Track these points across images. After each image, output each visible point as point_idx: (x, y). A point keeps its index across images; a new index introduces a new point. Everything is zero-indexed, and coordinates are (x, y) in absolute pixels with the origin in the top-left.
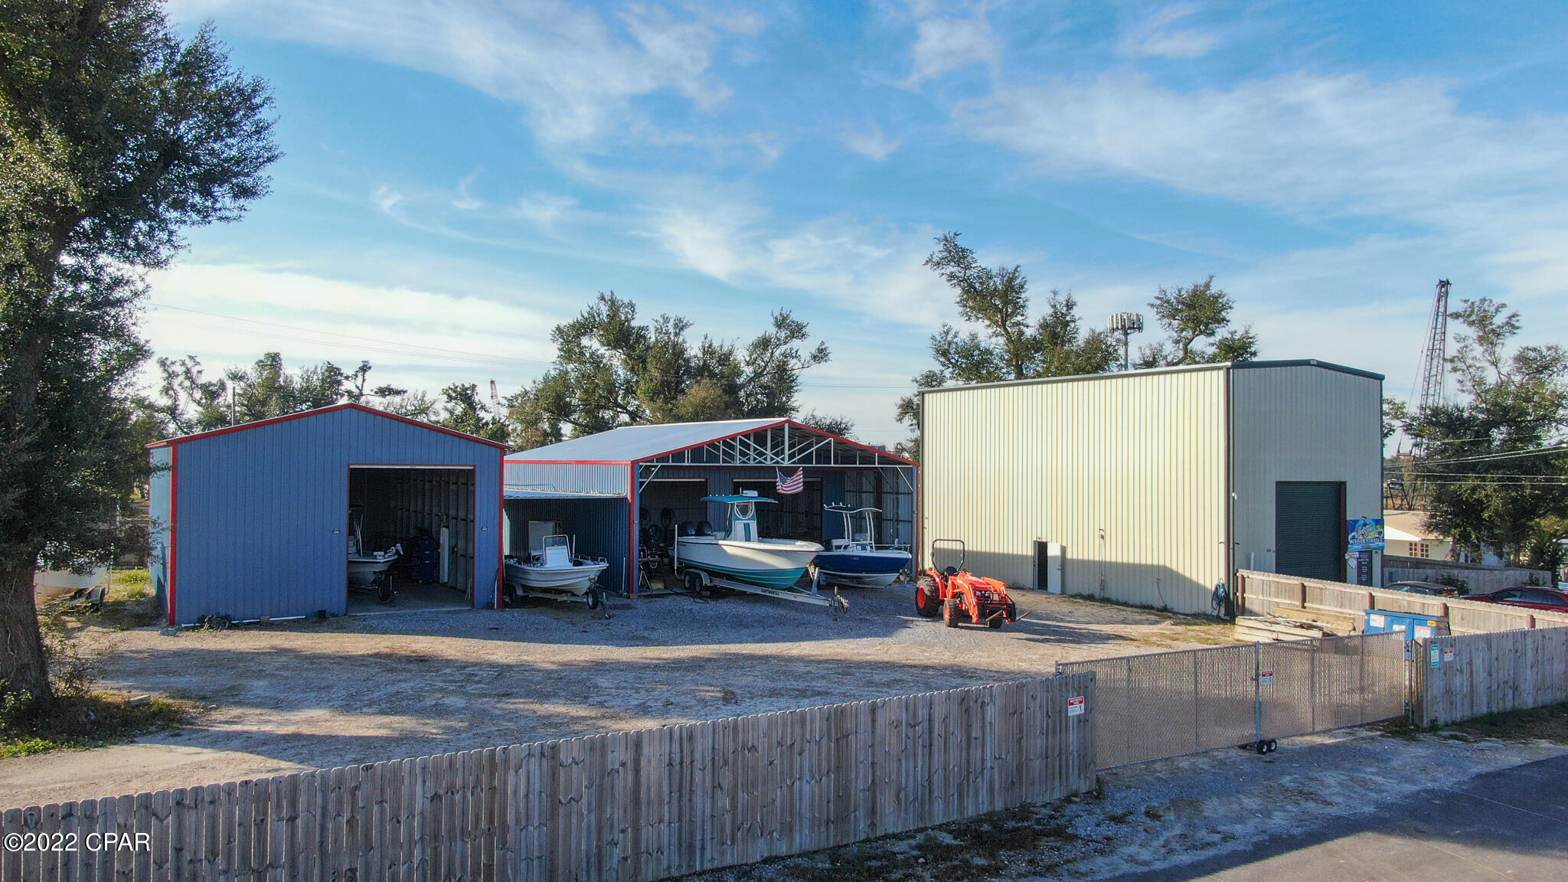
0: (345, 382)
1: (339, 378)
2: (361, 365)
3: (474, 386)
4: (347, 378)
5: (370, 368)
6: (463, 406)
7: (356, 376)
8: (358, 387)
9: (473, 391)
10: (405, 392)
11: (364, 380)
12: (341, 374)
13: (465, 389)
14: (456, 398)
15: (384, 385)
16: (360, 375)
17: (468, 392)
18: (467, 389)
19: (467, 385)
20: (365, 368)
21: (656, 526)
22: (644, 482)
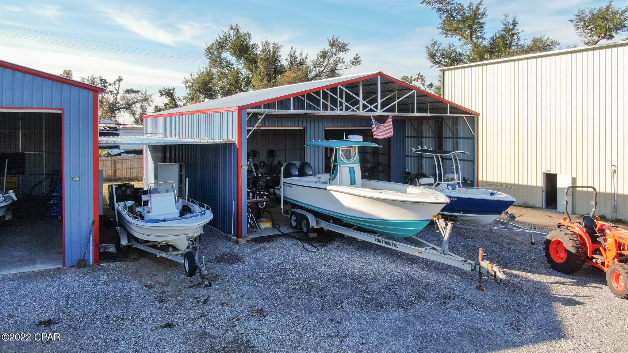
0: (109, 87)
1: (106, 84)
2: (118, 78)
3: (174, 88)
4: (110, 85)
5: (122, 80)
6: (169, 98)
7: (115, 83)
8: (116, 89)
9: (173, 91)
10: (139, 91)
11: (119, 86)
12: (106, 83)
13: (169, 90)
14: (165, 95)
15: (129, 88)
16: (117, 83)
17: (171, 91)
18: (171, 90)
19: (170, 88)
20: (119, 80)
21: (264, 162)
22: (251, 130)
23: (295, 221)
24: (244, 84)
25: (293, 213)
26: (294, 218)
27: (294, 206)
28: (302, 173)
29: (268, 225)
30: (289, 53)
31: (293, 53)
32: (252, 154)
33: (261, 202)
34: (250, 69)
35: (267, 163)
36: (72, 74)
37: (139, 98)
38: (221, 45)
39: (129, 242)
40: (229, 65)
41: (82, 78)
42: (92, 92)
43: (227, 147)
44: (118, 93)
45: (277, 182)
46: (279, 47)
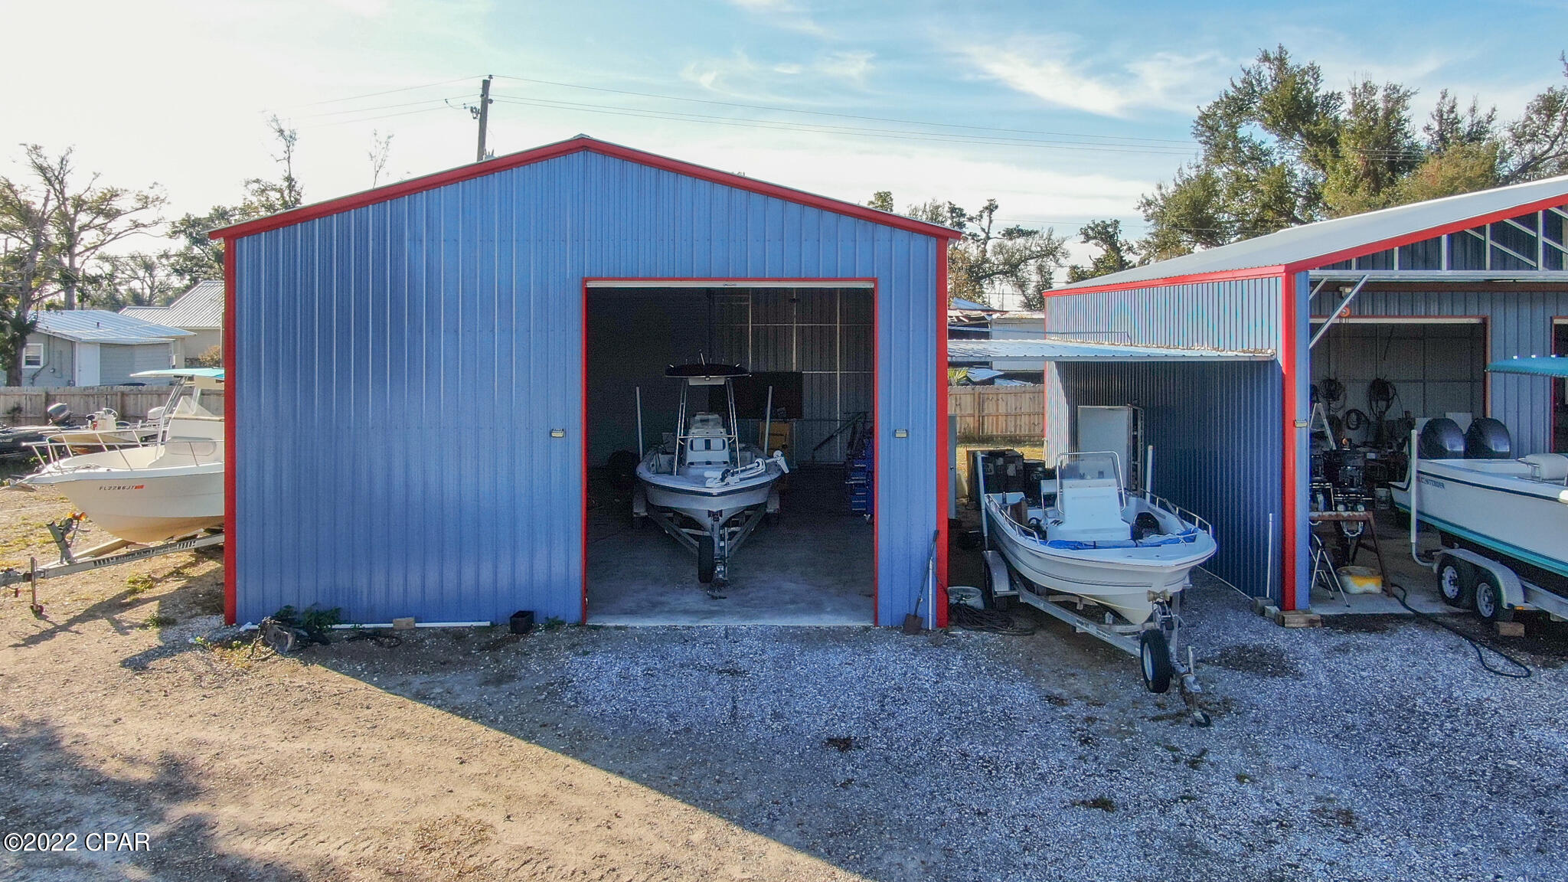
0: (968, 224)
1: (962, 220)
2: (987, 204)
3: (1117, 222)
4: (971, 219)
5: (997, 207)
6: (1105, 247)
7: (981, 216)
8: (983, 230)
9: (1116, 228)
10: (1036, 232)
11: (991, 222)
12: (963, 215)
13: (1106, 227)
14: (1095, 238)
15: (1012, 226)
16: (986, 215)
17: (1110, 230)
18: (1108, 226)
19: (1108, 222)
20: (991, 208)
21: (1359, 413)
22: (1320, 325)
23: (1454, 582)
24: (1300, 202)
25: (1448, 561)
26: (1449, 573)
27: (1449, 539)
28: (1476, 448)
29: (1372, 585)
30: (1434, 109)
31: (1446, 109)
32: (1325, 390)
33: (1348, 520)
34: (1317, 162)
35: (1367, 412)
36: (892, 200)
37: (1033, 249)
38: (1237, 106)
39: (1012, 588)
40: (1258, 156)
41: (913, 207)
42: (934, 240)
43: (1256, 370)
44: (988, 238)
45: (1397, 470)
46: (1405, 95)
